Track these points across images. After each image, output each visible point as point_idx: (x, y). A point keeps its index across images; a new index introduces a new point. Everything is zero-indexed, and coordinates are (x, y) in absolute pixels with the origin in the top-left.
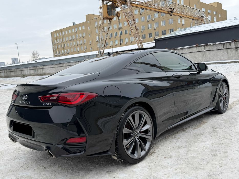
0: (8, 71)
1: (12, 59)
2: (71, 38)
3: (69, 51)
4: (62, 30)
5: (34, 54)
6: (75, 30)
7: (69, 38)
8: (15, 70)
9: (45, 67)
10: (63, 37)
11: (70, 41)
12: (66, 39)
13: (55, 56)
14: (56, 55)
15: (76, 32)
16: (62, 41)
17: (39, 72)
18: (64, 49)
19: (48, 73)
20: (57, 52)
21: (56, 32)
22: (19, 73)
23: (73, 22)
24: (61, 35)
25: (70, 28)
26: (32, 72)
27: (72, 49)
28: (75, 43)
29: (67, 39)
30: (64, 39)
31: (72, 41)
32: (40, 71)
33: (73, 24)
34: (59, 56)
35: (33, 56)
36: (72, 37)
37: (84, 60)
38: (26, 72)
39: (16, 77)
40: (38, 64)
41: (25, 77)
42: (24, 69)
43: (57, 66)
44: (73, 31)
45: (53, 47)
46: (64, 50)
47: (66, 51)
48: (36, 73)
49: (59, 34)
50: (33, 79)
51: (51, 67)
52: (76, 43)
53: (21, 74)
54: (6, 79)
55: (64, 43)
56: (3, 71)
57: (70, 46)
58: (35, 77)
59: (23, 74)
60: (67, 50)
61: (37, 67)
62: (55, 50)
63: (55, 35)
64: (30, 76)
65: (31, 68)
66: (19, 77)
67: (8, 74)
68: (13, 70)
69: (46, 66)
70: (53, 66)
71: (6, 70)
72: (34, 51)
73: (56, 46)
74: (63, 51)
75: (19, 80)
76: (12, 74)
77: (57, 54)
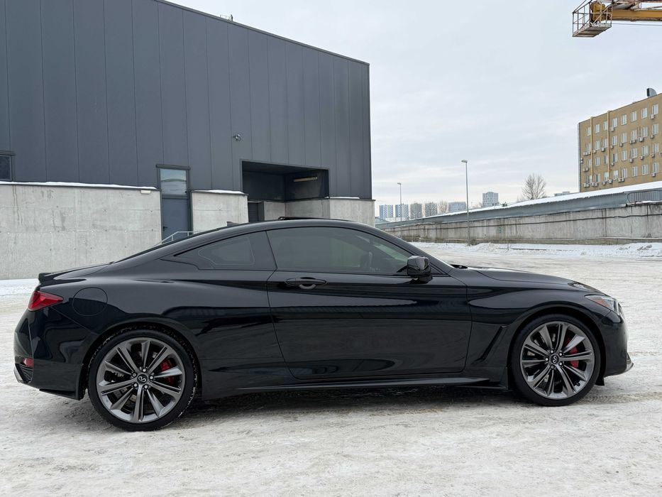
0: (443, 226)
1: (484, 195)
2: (634, 136)
3: (625, 175)
4: (610, 116)
5: (530, 184)
6: (650, 112)
7: (629, 135)
8: (458, 225)
9: (522, 221)
10: (611, 133)
11: (632, 144)
12: (619, 139)
13: (583, 189)
14: (588, 186)
15: (652, 117)
16: (606, 145)
17: (509, 232)
18: (611, 168)
19: (528, 237)
20: (591, 177)
21: (594, 121)
22: (464, 233)
23: (648, 90)
24: (606, 128)
25: (636, 106)
26: (493, 232)
27: (635, 169)
28: (646, 151)
29: (624, 140)
30: (615, 141)
31: (638, 143)
32: (511, 230)
33: (648, 95)
34: (596, 188)
35: (528, 189)
36: (639, 134)
37: (627, 206)
38: (480, 232)
39: (459, 242)
40: (509, 212)
41: (476, 244)
42: (476, 224)
43: (551, 219)
44: (645, 113)
45: (581, 165)
46: (611, 171)
47: (616, 173)
48: (502, 235)
49: (602, 127)
50: (492, 251)
51: (538, 220)
52: (650, 149)
53: (467, 236)
54: (436, 245)
55: (613, 152)
56: (434, 226)
57: (631, 161)
58: (497, 245)
59: (472, 235)
60: (620, 173)
61: (504, 221)
62: (584, 172)
63: (590, 129)
64: (487, 242)
65: (492, 223)
66: (464, 242)
67: (443, 234)
68: (454, 225)
69: (527, 219)
70: (542, 219)
71: (440, 223)
72: (532, 175)
73: (590, 161)
74: (607, 175)
75: (462, 249)
76: (452, 234)
77: (591, 182)
